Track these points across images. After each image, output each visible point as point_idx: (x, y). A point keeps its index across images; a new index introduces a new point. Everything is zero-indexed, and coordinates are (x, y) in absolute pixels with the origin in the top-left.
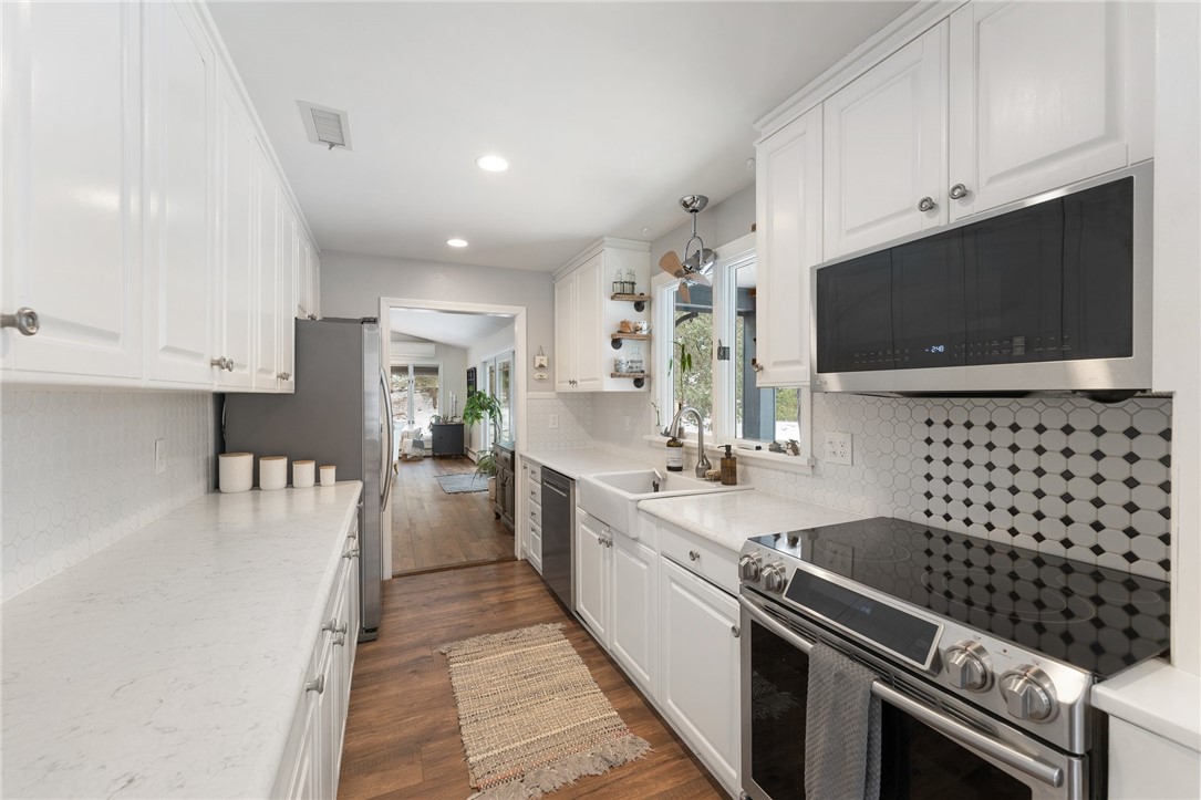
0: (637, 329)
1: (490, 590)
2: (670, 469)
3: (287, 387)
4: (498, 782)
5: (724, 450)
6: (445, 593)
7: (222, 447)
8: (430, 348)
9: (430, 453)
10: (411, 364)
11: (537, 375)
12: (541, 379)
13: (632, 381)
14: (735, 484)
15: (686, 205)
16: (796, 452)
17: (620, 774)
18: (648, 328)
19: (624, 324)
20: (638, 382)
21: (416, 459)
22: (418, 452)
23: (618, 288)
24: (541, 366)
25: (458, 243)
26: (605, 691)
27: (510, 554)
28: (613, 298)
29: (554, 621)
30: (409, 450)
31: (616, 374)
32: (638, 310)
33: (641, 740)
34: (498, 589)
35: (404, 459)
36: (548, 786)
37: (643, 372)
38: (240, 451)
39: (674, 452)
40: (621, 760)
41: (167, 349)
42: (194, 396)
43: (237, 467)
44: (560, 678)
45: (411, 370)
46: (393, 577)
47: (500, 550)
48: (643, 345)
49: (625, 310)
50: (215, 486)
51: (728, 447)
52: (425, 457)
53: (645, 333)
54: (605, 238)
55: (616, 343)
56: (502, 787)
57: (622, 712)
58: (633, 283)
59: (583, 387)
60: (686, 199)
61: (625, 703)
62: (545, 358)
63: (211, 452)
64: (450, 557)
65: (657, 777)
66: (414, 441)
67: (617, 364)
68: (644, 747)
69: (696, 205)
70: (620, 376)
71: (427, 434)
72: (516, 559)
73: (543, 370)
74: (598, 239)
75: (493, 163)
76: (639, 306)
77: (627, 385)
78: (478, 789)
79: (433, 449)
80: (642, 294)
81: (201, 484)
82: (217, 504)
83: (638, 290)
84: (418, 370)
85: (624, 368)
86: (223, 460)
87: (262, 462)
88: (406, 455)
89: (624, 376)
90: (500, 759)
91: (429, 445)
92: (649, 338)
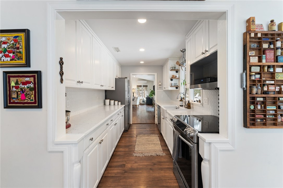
0: (176, 77)
1: (148, 128)
2: (180, 106)
3: (114, 89)
4: (138, 153)
5: (188, 102)
6: (140, 127)
7: (106, 98)
8: (146, 81)
9: (146, 103)
10: (142, 85)
11: (159, 87)
12: (160, 88)
13: (175, 88)
14: (190, 109)
15: (181, 51)
16: (200, 102)
17: (158, 157)
18: (179, 76)
19: (173, 76)
20: (177, 88)
21: (143, 104)
22: (143, 103)
23: (172, 68)
24: (160, 85)
25: (142, 62)
26: (161, 146)
27: (154, 123)
28: (171, 71)
29: (157, 134)
30: (142, 102)
31: (171, 86)
32: (176, 73)
33: (164, 153)
34: (149, 128)
35: (141, 104)
36: (145, 155)
37: (177, 86)
38: (108, 99)
39: (181, 102)
40: (159, 155)
41: (95, 84)
42: (102, 90)
43: (108, 101)
44: (154, 142)
45: (142, 86)
46: (132, 124)
47: (152, 122)
48: (178, 80)
49: (174, 73)
50: (105, 104)
51: (189, 101)
52: (145, 104)
53: (178, 77)
54: (169, 58)
55: (172, 80)
56: (138, 154)
57: (163, 149)
58: (175, 67)
59: (166, 89)
60: (181, 50)
61: (164, 148)
62: (161, 83)
63: (104, 99)
64: (143, 122)
65: (164, 159)
66: (143, 101)
67: (171, 84)
68: (164, 154)
69: (184, 51)
70: (172, 87)
71: (145, 99)
72: (155, 124)
73: (161, 85)
74: (168, 59)
75: (142, 50)
76: (177, 72)
77: (174, 89)
78: (135, 153)
79: (146, 102)
80: (177, 69)
81: (103, 104)
82: (105, 106)
83: (176, 68)
84: (144, 86)
85: (173, 85)
86: (106, 100)
87: (111, 101)
88: (141, 103)
89: (173, 87)
90: (140, 150)
91: (145, 102)
92: (179, 78)
